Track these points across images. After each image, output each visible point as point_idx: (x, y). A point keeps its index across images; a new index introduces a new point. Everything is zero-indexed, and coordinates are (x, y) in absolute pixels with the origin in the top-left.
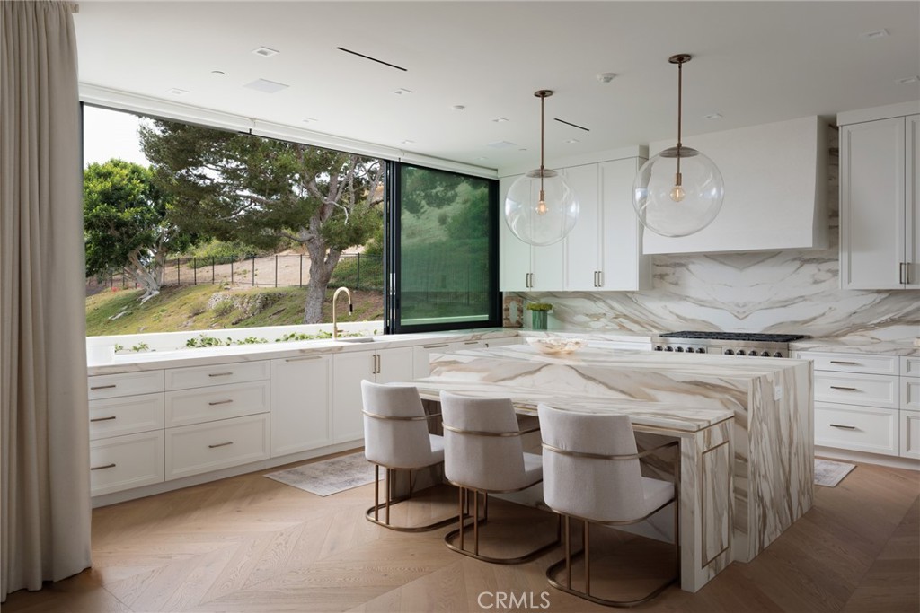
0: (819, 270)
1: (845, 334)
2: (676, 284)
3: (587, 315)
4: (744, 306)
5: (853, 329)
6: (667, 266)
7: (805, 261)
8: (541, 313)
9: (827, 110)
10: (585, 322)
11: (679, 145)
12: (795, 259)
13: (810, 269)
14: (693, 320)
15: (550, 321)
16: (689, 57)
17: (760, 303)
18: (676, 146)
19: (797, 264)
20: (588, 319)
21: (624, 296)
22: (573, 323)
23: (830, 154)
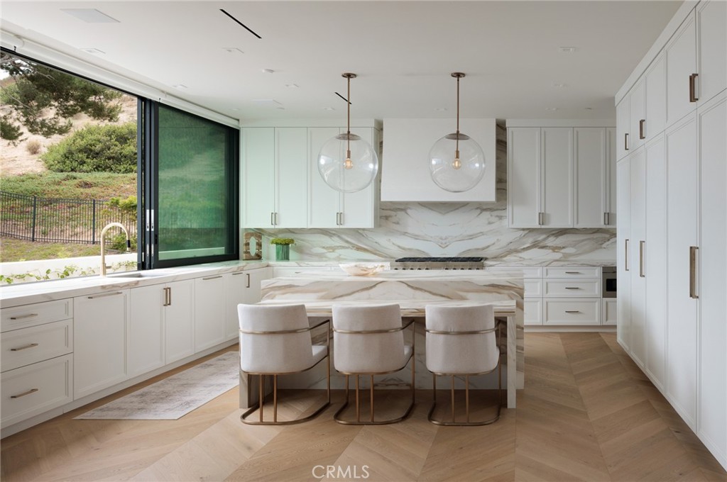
0: (491, 216)
1: (506, 256)
2: (398, 223)
3: (324, 248)
4: (445, 239)
5: (510, 252)
6: (390, 210)
7: (484, 210)
8: (285, 246)
9: (501, 117)
10: (323, 253)
11: (458, 132)
12: (477, 208)
13: (486, 215)
14: (410, 249)
15: (292, 254)
16: (464, 75)
17: (456, 237)
18: (456, 132)
19: (479, 211)
20: (325, 251)
21: (357, 232)
22: (312, 255)
23: (501, 144)
